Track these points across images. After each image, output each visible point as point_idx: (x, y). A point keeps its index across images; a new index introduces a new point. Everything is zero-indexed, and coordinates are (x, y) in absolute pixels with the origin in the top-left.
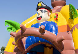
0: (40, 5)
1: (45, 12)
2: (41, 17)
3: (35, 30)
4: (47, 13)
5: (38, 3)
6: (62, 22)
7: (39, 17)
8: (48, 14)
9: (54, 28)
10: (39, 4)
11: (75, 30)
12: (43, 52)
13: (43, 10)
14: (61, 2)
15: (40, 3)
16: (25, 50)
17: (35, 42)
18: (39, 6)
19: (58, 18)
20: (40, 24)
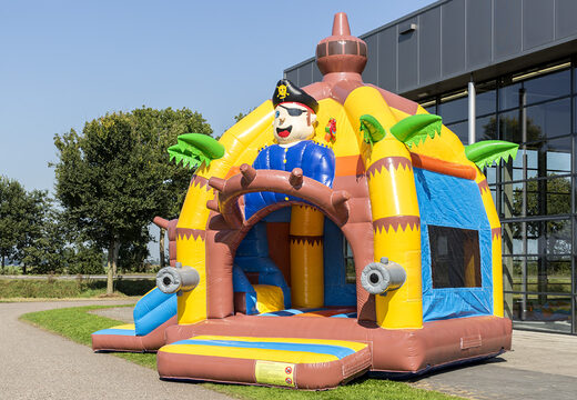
0: (283, 92)
1: (299, 112)
2: (289, 129)
3: (278, 177)
4: (304, 115)
5: (279, 84)
6: (347, 145)
7: (284, 130)
8: (308, 119)
9: (325, 165)
10: (282, 87)
11: (380, 172)
12: (289, 223)
13: (294, 105)
14: (349, 60)
15: (285, 84)
16: (245, 222)
17: (272, 202)
18: (281, 93)
19: (337, 134)
20: (286, 150)
